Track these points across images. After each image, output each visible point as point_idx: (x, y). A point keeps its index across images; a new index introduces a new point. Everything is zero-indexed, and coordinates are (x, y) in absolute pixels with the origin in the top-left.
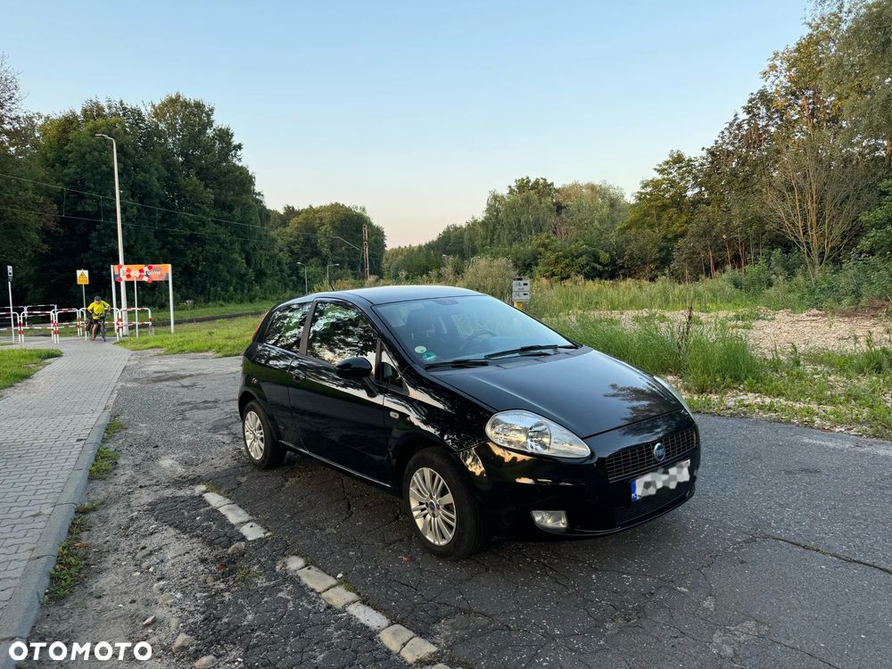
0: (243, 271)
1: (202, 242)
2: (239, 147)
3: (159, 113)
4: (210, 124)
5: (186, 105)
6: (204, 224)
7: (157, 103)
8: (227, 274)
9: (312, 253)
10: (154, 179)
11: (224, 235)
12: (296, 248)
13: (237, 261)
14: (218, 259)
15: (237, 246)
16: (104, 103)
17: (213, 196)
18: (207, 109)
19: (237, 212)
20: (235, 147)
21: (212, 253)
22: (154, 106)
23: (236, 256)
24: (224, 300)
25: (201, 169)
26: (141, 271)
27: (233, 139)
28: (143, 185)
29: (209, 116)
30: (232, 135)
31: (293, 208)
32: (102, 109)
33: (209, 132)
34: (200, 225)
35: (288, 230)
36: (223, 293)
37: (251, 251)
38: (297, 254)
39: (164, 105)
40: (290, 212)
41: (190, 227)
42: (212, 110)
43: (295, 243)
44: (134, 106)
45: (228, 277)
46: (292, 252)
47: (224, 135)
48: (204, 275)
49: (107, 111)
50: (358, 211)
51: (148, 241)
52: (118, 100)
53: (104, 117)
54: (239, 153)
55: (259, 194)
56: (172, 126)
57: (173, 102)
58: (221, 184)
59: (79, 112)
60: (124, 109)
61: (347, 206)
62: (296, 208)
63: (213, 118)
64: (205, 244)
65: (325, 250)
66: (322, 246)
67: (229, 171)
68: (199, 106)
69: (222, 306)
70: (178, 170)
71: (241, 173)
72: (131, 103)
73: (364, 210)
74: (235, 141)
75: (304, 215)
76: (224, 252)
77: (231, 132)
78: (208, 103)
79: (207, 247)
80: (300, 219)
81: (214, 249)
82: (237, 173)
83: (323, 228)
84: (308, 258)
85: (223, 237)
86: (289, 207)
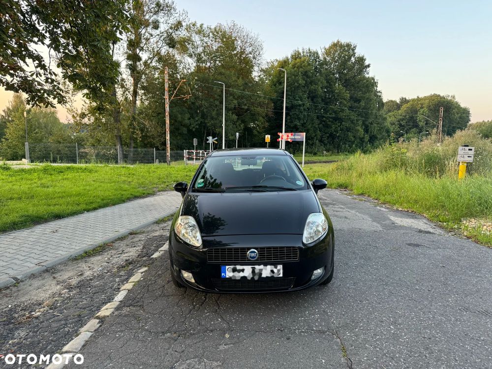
0: (362, 136)
1: (341, 120)
2: (369, 66)
3: (328, 52)
4: (354, 54)
5: (341, 46)
6: (342, 111)
7: (327, 47)
8: (352, 138)
9: (413, 125)
10: (320, 88)
11: (353, 116)
12: (403, 123)
13: (358, 130)
14: (348, 130)
15: (360, 123)
16: (301, 51)
17: (349, 95)
18: (352, 47)
19: (363, 103)
20: (366, 66)
21: (346, 126)
22: (325, 49)
23: (359, 128)
24: (349, 152)
25: (346, 80)
26: (288, 136)
27: (366, 62)
28: (314, 91)
29: (353, 50)
30: (365, 60)
31: (405, 99)
32: (300, 54)
33: (353, 59)
34: (340, 111)
35: (400, 111)
36: (349, 148)
37: (369, 125)
38: (403, 126)
39: (330, 48)
40: (404, 101)
41: (335, 112)
42: (355, 47)
43: (403, 120)
44: (315, 50)
45: (353, 139)
46: (401, 125)
47: (361, 60)
48: (340, 138)
49: (302, 54)
50: (449, 98)
51: (313, 120)
52: (308, 48)
53: (300, 58)
54: (368, 69)
55: (379, 92)
56: (333, 58)
57: (335, 45)
58: (355, 88)
59: (289, 57)
60: (310, 52)
61: (442, 95)
62: (407, 98)
63: (355, 51)
64: (343, 121)
65: (421, 124)
66: (420, 121)
67: (360, 81)
68: (348, 45)
69: (346, 155)
70: (333, 82)
71: (367, 81)
72: (313, 49)
73: (454, 97)
74: (367, 63)
75: (411, 103)
76: (353, 126)
77: (364, 58)
78: (353, 43)
79: (343, 123)
80: (408, 105)
81: (346, 124)
82: (365, 81)
83: (422, 111)
84: (410, 129)
85: (352, 117)
86: (403, 98)
